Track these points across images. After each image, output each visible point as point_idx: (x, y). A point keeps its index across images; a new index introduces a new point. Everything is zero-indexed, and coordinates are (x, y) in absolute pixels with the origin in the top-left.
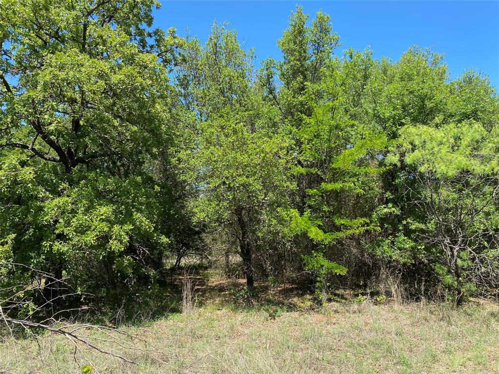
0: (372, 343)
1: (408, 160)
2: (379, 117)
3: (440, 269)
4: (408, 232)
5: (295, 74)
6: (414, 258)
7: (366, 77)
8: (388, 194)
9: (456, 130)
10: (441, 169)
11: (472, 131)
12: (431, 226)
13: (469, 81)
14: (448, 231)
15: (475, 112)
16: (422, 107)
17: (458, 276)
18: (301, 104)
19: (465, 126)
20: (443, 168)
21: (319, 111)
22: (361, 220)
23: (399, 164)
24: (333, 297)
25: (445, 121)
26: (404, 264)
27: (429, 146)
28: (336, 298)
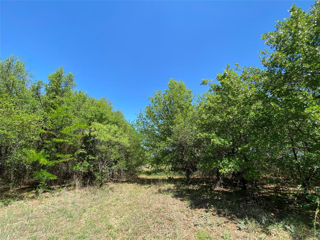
0: (59, 210)
1: (92, 134)
2: (86, 117)
3: (96, 174)
4: (88, 160)
5: (52, 91)
6: (89, 170)
7: (84, 101)
8: (83, 146)
9: (110, 127)
10: (102, 139)
11: (115, 128)
12: (97, 158)
13: (118, 112)
14: (102, 160)
15: (117, 122)
16: (101, 117)
17: (102, 176)
18: (52, 104)
19: (113, 126)
20: (103, 138)
21: (60, 109)
22: (69, 155)
23: (88, 135)
24: (46, 190)
25: (108, 123)
26: (84, 173)
27: (100, 130)
28: (49, 190)
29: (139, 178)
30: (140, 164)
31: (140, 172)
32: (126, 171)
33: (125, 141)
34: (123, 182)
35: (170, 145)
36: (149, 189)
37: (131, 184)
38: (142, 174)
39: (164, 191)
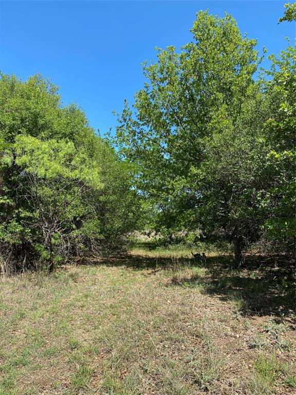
1: (18, 162)
3: (39, 247)
4: (19, 219)
6: (23, 239)
8: (5, 189)
9: (56, 144)
10: (41, 172)
11: (68, 147)
12: (37, 214)
13: (73, 110)
14: (48, 218)
15: (72, 133)
16: (35, 122)
17: (52, 251)
19: (62, 143)
20: (43, 171)
23: (11, 165)
25: (51, 137)
26: (14, 245)
27: (36, 153)
29: (130, 257)
30: (131, 226)
31: (133, 245)
32: (101, 241)
33: (93, 176)
34: (96, 263)
35: (198, 184)
36: (152, 276)
37: (114, 268)
38: (136, 247)
39: (185, 280)
